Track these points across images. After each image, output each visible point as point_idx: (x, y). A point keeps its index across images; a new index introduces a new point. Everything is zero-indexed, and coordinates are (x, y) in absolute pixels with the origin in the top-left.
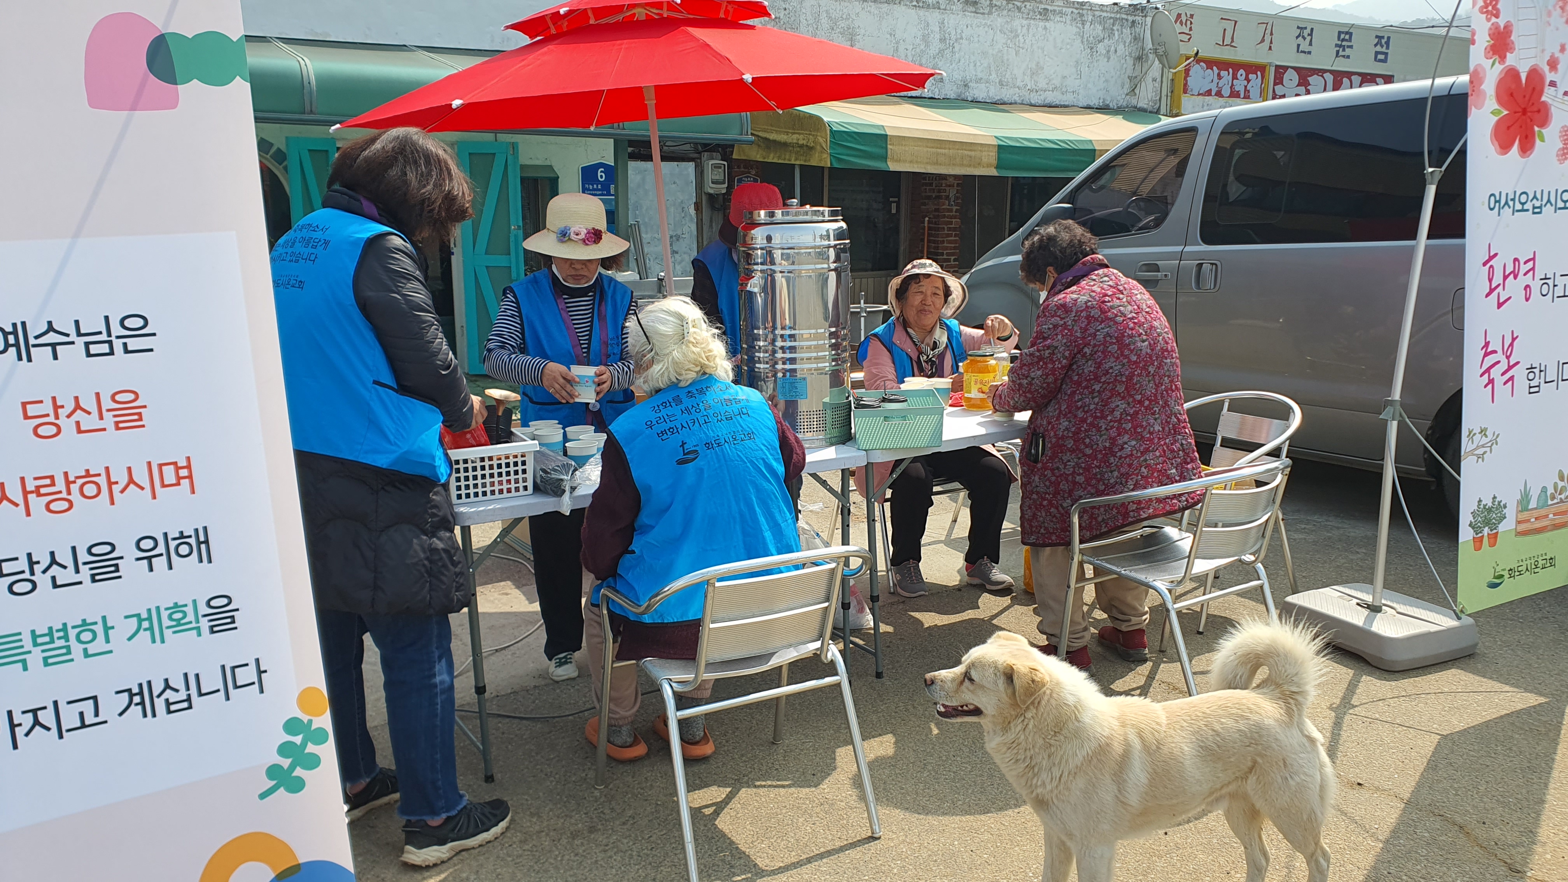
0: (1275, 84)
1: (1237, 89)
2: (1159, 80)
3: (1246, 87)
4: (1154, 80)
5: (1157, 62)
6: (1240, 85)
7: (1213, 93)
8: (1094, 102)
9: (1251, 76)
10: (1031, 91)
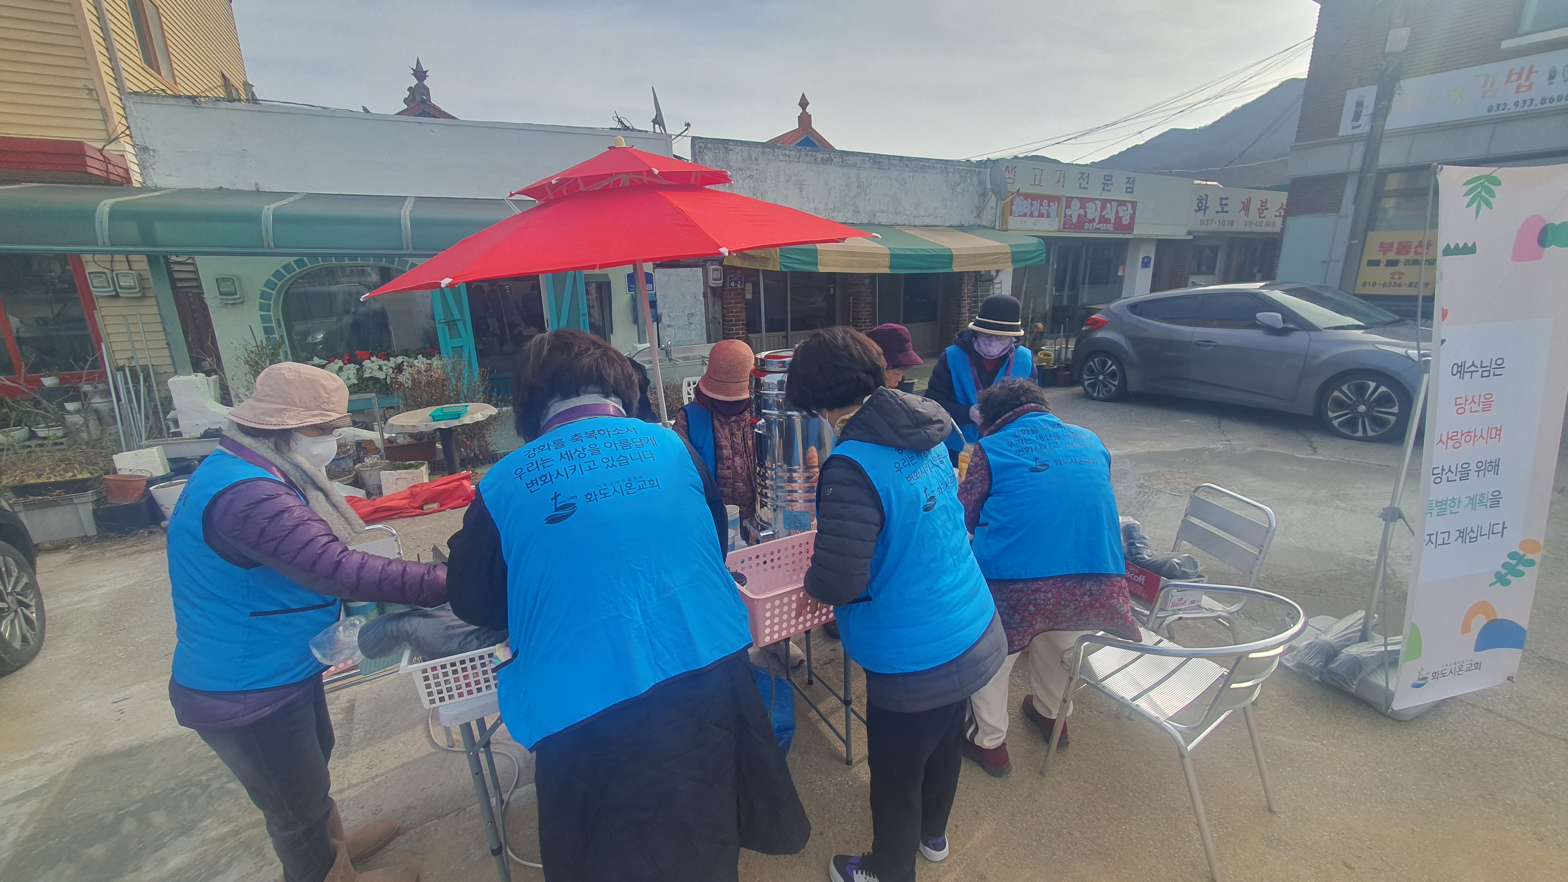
1: (1042, 212)
2: (995, 208)
4: (992, 208)
5: (993, 196)
6: (1044, 209)
7: (1028, 215)
8: (954, 223)
10: (915, 217)
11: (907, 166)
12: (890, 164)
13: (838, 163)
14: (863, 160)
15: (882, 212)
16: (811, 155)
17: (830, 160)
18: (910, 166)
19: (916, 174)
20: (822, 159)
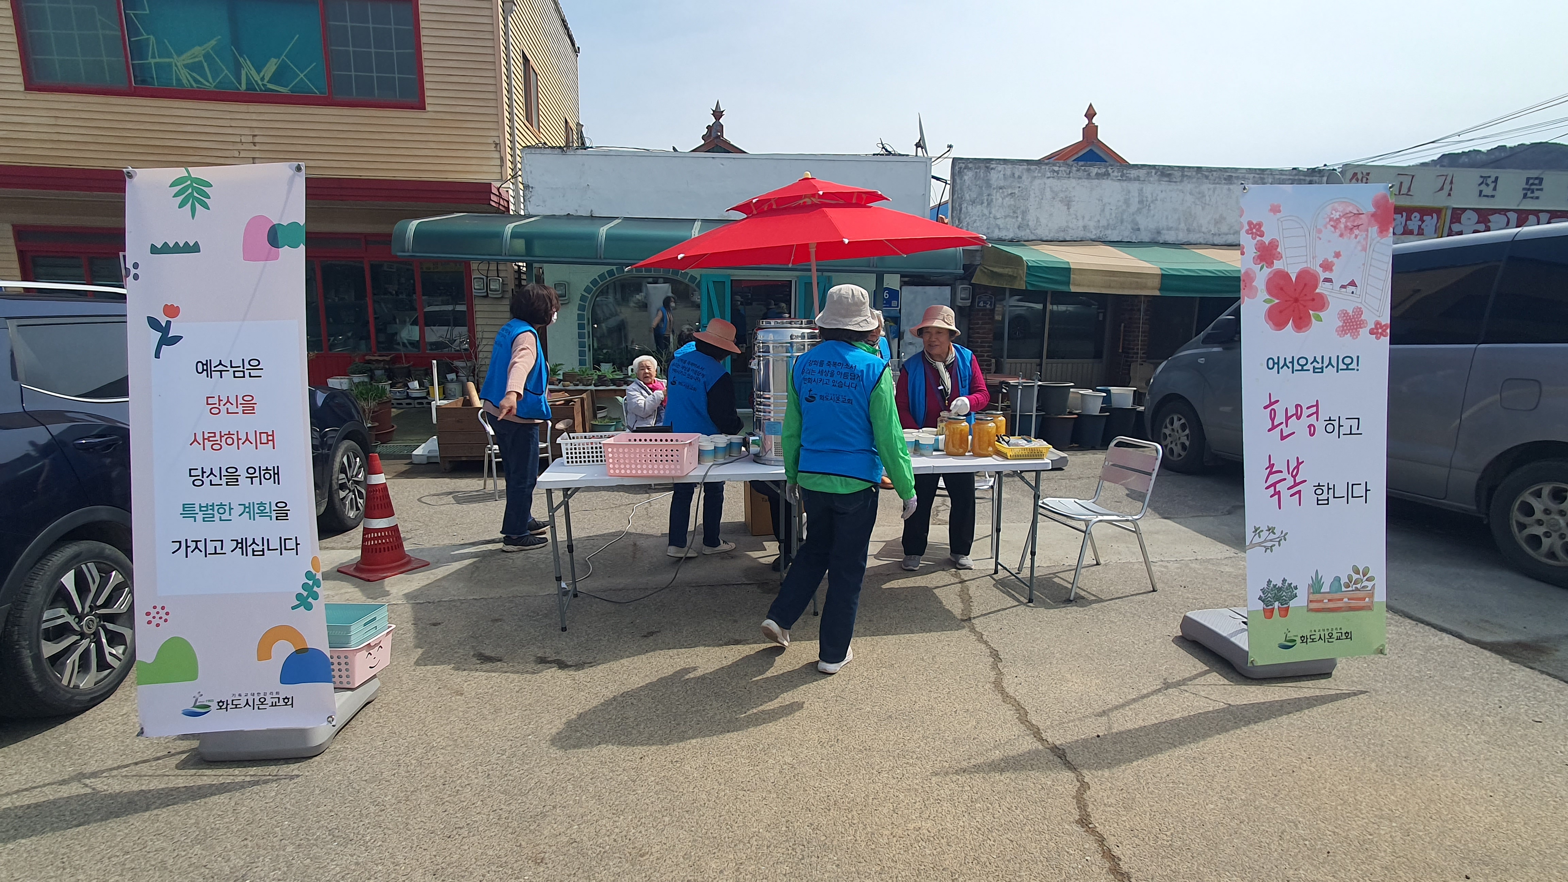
0: (1452, 222)
1: (1410, 228)
3: (1420, 226)
6: (1413, 225)
9: (1425, 218)
11: (1207, 177)
12: (1183, 176)
13: (1117, 176)
14: (1148, 173)
15: (1169, 229)
16: (1085, 171)
17: (1107, 175)
18: (1210, 177)
19: (1218, 186)
20: (1097, 174)
